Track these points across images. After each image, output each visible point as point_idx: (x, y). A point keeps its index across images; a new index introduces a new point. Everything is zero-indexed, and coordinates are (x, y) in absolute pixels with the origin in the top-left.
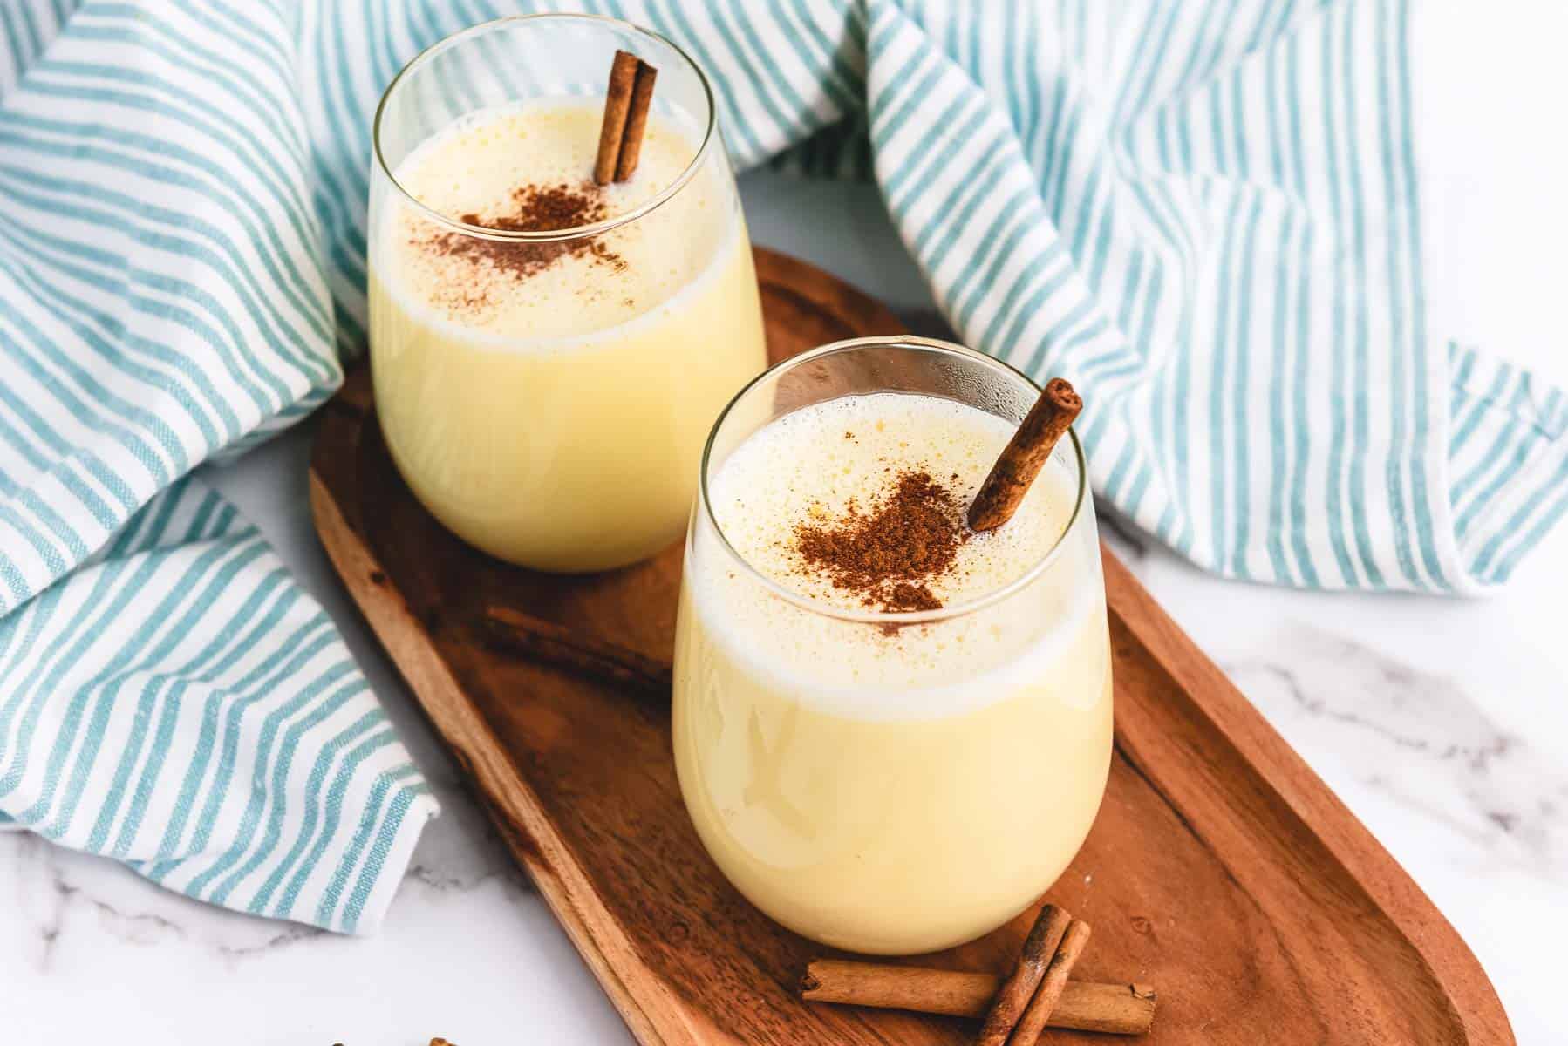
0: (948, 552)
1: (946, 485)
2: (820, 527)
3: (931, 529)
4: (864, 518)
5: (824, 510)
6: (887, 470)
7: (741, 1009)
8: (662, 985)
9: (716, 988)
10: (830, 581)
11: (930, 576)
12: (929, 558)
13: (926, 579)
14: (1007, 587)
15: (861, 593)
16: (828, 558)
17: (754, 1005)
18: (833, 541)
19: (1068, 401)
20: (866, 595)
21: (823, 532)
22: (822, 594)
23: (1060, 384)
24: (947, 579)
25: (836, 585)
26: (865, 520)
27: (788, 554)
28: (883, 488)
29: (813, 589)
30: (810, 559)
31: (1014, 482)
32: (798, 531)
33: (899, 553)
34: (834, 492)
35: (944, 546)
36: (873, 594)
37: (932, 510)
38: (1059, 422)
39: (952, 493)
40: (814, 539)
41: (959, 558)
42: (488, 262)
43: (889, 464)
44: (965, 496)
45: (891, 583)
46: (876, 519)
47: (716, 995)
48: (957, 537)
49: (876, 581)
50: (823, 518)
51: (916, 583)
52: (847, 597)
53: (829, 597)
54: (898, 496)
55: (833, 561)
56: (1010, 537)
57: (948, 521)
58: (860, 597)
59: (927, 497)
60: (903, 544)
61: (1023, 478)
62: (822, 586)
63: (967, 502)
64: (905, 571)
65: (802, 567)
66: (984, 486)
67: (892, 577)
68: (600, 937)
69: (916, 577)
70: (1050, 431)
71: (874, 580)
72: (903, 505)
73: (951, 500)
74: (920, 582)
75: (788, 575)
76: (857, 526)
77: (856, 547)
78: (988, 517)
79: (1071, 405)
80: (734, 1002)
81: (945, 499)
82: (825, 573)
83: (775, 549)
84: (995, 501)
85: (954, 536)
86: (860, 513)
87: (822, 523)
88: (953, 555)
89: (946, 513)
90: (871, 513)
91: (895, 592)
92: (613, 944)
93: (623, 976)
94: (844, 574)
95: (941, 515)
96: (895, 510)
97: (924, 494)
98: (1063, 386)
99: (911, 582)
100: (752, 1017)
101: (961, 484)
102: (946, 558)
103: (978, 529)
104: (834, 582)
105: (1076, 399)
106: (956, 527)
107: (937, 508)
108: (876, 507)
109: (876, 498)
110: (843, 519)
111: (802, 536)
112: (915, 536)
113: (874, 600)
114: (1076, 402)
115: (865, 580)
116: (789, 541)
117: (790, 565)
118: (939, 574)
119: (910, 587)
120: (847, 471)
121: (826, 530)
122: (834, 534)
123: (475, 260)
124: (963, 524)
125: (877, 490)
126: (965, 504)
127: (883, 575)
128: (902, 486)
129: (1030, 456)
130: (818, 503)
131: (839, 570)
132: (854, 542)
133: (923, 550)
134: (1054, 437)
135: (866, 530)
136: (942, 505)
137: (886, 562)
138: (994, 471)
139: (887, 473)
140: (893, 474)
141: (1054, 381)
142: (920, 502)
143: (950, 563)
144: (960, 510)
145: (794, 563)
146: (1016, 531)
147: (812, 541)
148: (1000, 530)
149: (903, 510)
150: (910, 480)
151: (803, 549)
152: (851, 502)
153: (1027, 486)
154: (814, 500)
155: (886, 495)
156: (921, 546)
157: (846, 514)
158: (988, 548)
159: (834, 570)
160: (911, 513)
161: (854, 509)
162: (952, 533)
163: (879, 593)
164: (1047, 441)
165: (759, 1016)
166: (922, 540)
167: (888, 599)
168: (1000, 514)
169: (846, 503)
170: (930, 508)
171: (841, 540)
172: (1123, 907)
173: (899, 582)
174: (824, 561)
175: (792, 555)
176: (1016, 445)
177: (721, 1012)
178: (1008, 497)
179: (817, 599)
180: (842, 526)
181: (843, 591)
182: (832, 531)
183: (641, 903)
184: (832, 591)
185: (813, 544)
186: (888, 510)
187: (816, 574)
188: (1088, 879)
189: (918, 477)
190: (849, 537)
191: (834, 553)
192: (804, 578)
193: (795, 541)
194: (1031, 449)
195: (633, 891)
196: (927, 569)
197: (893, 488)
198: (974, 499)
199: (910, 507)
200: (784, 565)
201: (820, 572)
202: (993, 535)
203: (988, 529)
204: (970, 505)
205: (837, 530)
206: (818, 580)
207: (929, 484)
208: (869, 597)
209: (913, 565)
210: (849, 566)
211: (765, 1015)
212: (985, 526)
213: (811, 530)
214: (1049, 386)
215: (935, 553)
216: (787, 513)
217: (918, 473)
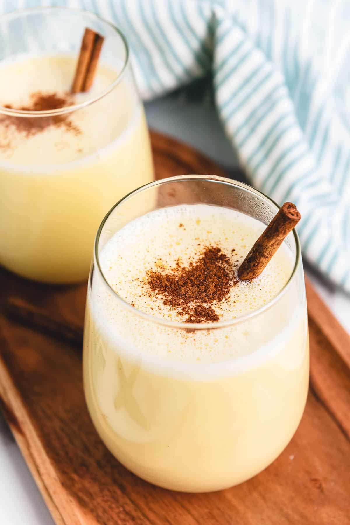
0: (226, 290)
1: (229, 255)
2: (161, 272)
3: (219, 277)
4: (184, 269)
5: (164, 263)
6: (199, 245)
7: (111, 512)
8: (71, 498)
9: (99, 500)
10: (162, 301)
11: (215, 302)
12: (216, 292)
13: (213, 303)
14: (255, 311)
15: (178, 309)
16: (163, 289)
17: (117, 510)
18: (166, 280)
19: (293, 215)
20: (180, 310)
21: (162, 275)
22: (157, 308)
23: (290, 205)
24: (223, 304)
25: (165, 304)
26: (185, 270)
27: (142, 285)
28: (196, 254)
29: (153, 305)
30: (153, 288)
31: (263, 256)
32: (149, 273)
33: (200, 289)
34: (170, 254)
35: (224, 287)
36: (184, 309)
37: (220, 267)
38: (288, 226)
39: (231, 259)
40: (157, 278)
41: (231, 293)
42: (13, 128)
43: (200, 242)
44: (237, 261)
45: (194, 305)
46: (190, 270)
47: (98, 504)
48: (231, 282)
49: (186, 302)
50: (162, 268)
51: (207, 305)
52: (170, 310)
53: (160, 309)
54: (203, 259)
55: (165, 291)
56: (259, 285)
57: (227, 274)
58: (177, 311)
59: (218, 260)
60: (203, 284)
61: (267, 254)
62: (157, 304)
63: (238, 264)
64: (202, 299)
65: (149, 292)
66: (247, 257)
67: (195, 301)
68: (42, 470)
69: (207, 302)
70: (282, 230)
71: (185, 302)
72: (205, 263)
73: (230, 263)
74: (209, 305)
75: (140, 296)
76: (180, 273)
77: (178, 284)
78: (248, 274)
79: (295, 217)
80: (107, 508)
81: (227, 262)
82: (160, 296)
83: (135, 282)
84: (252, 265)
85: (230, 282)
86: (182, 266)
87: (162, 270)
88: (228, 292)
89: (227, 269)
90: (188, 267)
91: (195, 309)
92: (49, 474)
93: (51, 491)
94: (170, 298)
95: (225, 270)
96: (201, 266)
97: (217, 259)
98: (291, 207)
99: (205, 305)
100: (115, 516)
101: (236, 254)
102: (225, 293)
103: (242, 279)
104: (164, 301)
105: (298, 214)
106: (231, 277)
107: (222, 266)
108: (191, 263)
109: (191, 259)
110: (173, 268)
111: (150, 276)
112: (210, 280)
113: (184, 313)
114: (297, 216)
115: (181, 302)
116: (144, 278)
117: (142, 291)
118: (220, 301)
119: (204, 307)
120: (178, 244)
121: (163, 274)
122: (168, 276)
123: (7, 126)
124: (235, 276)
125: (192, 255)
126: (237, 265)
127: (190, 300)
128: (206, 254)
129: (271, 243)
130: (160, 259)
131: (168, 296)
132: (177, 281)
133: (213, 288)
134: (285, 233)
135: (184, 275)
136: (225, 265)
137: (193, 293)
138: (253, 249)
139: (199, 246)
140: (202, 247)
141: (286, 203)
142: (214, 263)
143: (226, 296)
144: (234, 269)
145: (145, 290)
146: (262, 281)
147: (155, 279)
148: (254, 280)
149: (205, 266)
150: (210, 251)
151: (150, 283)
152: (178, 260)
153: (269, 258)
154: (159, 258)
155: (197, 258)
156: (212, 286)
157: (175, 266)
158: (247, 290)
159: (165, 295)
160: (209, 268)
161: (179, 264)
162: (229, 280)
163: (187, 309)
164: (281, 236)
165: (119, 516)
166: (213, 282)
167: (191, 313)
168: (255, 272)
169: (175, 260)
170: (219, 266)
171: (171, 280)
172: (308, 473)
173: (198, 304)
174: (160, 290)
175: (144, 286)
176: (264, 237)
177: (100, 513)
178: (258, 263)
179: (154, 310)
180: (172, 272)
181: (168, 307)
182: (167, 275)
183: (67, 453)
184: (162, 306)
185: (155, 280)
186: (197, 265)
187: (155, 297)
188: (292, 457)
189: (215, 249)
190: (175, 278)
191: (166, 286)
192: (149, 298)
193: (147, 278)
194: (272, 239)
195: (64, 446)
196: (214, 298)
197: (201, 254)
198: (242, 263)
199: (209, 265)
200: (139, 291)
201: (157, 296)
202: (250, 283)
203: (248, 279)
204: (239, 266)
205: (169, 274)
206: (156, 300)
207: (220, 254)
208: (182, 311)
209: (207, 296)
210: (173, 293)
211: (122, 516)
212: (246, 278)
213: (156, 273)
214: (284, 206)
215: (219, 290)
216: (144, 264)
217: (214, 247)
